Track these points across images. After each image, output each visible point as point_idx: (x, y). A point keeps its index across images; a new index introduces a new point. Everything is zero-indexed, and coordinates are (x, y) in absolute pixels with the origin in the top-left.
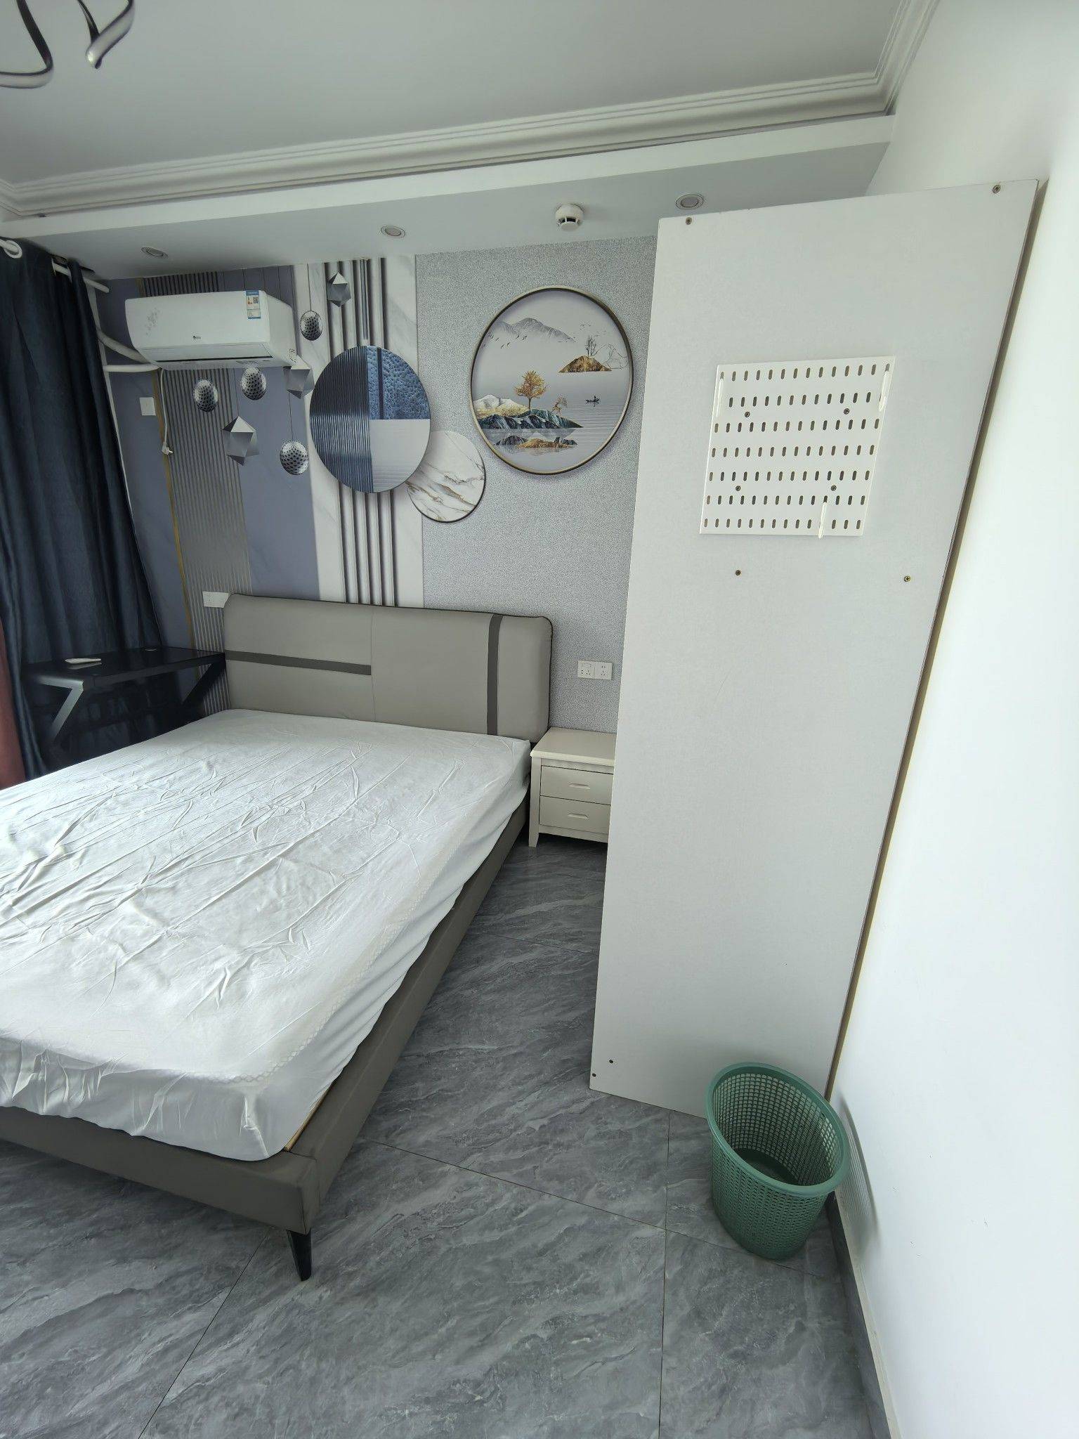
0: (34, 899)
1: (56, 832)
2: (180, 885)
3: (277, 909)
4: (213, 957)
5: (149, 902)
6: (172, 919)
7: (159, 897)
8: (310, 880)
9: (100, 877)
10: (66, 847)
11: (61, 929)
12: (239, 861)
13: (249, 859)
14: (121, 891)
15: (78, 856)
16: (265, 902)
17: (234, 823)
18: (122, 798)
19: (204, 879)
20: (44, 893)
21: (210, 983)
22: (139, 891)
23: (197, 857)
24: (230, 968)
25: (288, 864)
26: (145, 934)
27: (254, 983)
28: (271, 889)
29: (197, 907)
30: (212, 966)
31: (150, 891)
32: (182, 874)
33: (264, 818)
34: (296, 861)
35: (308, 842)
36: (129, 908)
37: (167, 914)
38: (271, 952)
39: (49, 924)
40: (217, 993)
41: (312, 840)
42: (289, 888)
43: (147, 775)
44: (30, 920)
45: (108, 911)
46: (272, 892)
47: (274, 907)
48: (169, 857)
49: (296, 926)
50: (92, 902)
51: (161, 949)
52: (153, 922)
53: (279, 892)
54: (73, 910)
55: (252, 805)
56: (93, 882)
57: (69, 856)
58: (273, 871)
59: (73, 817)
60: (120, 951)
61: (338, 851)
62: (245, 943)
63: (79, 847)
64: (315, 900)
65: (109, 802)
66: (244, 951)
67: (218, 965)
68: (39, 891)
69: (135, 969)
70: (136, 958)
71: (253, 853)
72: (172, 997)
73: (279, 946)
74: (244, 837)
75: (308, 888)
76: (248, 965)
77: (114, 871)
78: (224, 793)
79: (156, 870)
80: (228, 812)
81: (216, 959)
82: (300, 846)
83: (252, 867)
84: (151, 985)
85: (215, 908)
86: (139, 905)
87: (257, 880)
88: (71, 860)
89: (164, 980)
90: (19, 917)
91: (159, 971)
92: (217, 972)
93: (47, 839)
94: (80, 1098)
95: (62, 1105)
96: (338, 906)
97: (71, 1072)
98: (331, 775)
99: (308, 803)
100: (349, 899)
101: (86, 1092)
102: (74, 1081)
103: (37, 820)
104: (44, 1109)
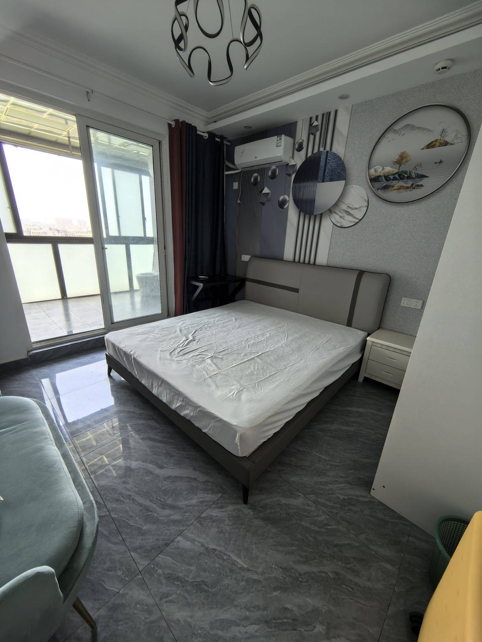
0: (185, 352)
1: (192, 332)
2: (224, 358)
3: (253, 375)
4: (232, 384)
5: (215, 360)
6: (221, 368)
7: (218, 360)
8: (265, 368)
9: (202, 349)
10: (194, 337)
11: (191, 362)
12: (243, 354)
13: (246, 355)
14: (207, 355)
15: (197, 341)
16: (250, 371)
17: (242, 341)
18: (209, 325)
19: (231, 358)
20: (188, 350)
21: (230, 392)
22: (212, 356)
23: (230, 350)
24: (237, 389)
25: (259, 360)
26: (213, 370)
27: (244, 396)
28: (252, 367)
29: (228, 366)
30: (231, 387)
31: (215, 357)
32: (225, 354)
33: (252, 342)
34: (261, 360)
35: (266, 354)
36: (209, 361)
37: (219, 366)
38: (250, 388)
39: (189, 360)
40: (232, 396)
41: (267, 354)
42: (258, 368)
44: (184, 357)
45: (203, 360)
46: (252, 369)
47: (252, 374)
48: (221, 348)
49: (259, 382)
50: (199, 356)
51: (217, 377)
52: (215, 367)
53: (254, 369)
54: (195, 357)
55: (248, 336)
56: (200, 350)
57: (194, 340)
58: (252, 361)
59: (196, 328)
60: (206, 374)
61: (276, 360)
62: (242, 383)
63: (197, 338)
64: (266, 375)
65: (206, 326)
66: (241, 385)
67: (233, 387)
68: (186, 349)
69: (210, 381)
70: (210, 377)
71: (248, 353)
72: (219, 393)
73: (253, 387)
74: (245, 347)
75: (265, 371)
76: (242, 390)
77: (206, 348)
78: (239, 330)
79: (218, 351)
80: (240, 337)
81: (233, 385)
82: (263, 355)
83: (246, 358)
84: (213, 387)
85: (234, 368)
86: (212, 361)
87: (248, 363)
88: (195, 342)
89: (217, 386)
90: (181, 355)
91: (216, 384)
92: (233, 389)
93: (189, 334)
94: (192, 414)
95: (187, 415)
96: (274, 380)
97: (191, 405)
98: (277, 331)
99: (267, 339)
100: (278, 378)
101: (194, 413)
102: (191, 408)
103: (187, 327)
104: (182, 414)
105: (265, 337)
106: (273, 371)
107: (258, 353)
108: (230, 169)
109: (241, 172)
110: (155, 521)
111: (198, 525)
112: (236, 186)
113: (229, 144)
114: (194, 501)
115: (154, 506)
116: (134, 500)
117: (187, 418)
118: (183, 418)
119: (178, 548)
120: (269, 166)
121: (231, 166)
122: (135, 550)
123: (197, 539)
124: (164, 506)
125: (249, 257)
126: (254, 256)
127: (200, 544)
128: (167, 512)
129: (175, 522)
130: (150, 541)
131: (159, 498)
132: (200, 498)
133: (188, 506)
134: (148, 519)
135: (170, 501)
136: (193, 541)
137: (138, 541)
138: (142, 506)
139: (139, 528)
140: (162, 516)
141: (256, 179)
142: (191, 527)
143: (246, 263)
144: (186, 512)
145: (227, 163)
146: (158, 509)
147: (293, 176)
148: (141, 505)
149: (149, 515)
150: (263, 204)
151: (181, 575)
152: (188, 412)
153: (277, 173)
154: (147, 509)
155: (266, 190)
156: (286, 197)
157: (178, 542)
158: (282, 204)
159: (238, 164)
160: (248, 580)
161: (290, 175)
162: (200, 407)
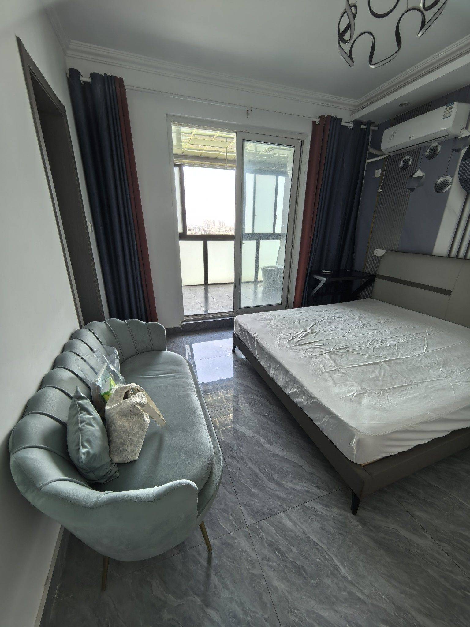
0: (302, 342)
1: (310, 325)
2: (344, 356)
3: (378, 380)
4: (351, 384)
5: (333, 357)
6: (340, 366)
7: (337, 357)
8: (394, 376)
9: (320, 343)
10: (312, 330)
11: (308, 354)
12: (366, 356)
13: (370, 357)
14: (325, 350)
15: (315, 334)
16: (373, 376)
17: (366, 342)
18: (329, 320)
19: (352, 358)
20: (305, 341)
21: (349, 392)
22: (330, 352)
23: (351, 349)
24: (357, 391)
25: (386, 366)
26: (331, 366)
27: (366, 401)
28: (377, 372)
29: (348, 366)
30: (350, 387)
31: (334, 353)
32: (345, 352)
33: (378, 345)
34: (389, 366)
35: (396, 361)
36: (327, 356)
37: (338, 363)
38: (373, 394)
39: (306, 350)
40: (351, 397)
41: (398, 361)
42: (384, 375)
43: (337, 315)
44: (301, 347)
45: (321, 354)
46: (377, 374)
47: (376, 379)
48: (341, 345)
49: (384, 390)
50: (317, 349)
51: (335, 373)
52: (333, 363)
53: (380, 374)
54: (312, 349)
55: (374, 338)
56: (318, 344)
57: (312, 333)
58: (378, 366)
59: (314, 322)
60: (323, 368)
61: (409, 370)
62: (363, 386)
63: (315, 332)
64: (395, 384)
65: (325, 320)
66: (363, 388)
67: (352, 388)
68: (304, 340)
69: (327, 375)
70: (327, 372)
71: (372, 356)
72: (336, 390)
73: (377, 394)
74: (369, 349)
75: (393, 379)
76: (364, 394)
77: (324, 342)
78: (363, 330)
79: (336, 348)
80: (364, 337)
81: (352, 386)
82: (392, 361)
83: (370, 360)
84: (330, 383)
85: (354, 369)
86: (330, 356)
87: (372, 366)
88: (313, 335)
89: (334, 383)
90: (299, 345)
91: (333, 380)
92: (352, 390)
93: (307, 326)
94: (305, 403)
95: (300, 402)
96: (405, 392)
97: (305, 395)
98: (413, 337)
99: (399, 345)
100: (411, 392)
101: (308, 402)
102: (306, 397)
103: (305, 319)
104: (295, 401)
105: (395, 342)
106: (404, 381)
107: (386, 358)
108: (373, 156)
109: (387, 157)
110: (263, 489)
111: (301, 511)
112: (378, 173)
113: (377, 128)
114: (299, 487)
115: (262, 475)
116: (246, 463)
117: (300, 406)
118: (296, 404)
119: (281, 523)
120: (429, 144)
121: (375, 152)
122: (245, 505)
123: (300, 524)
124: (271, 479)
125: (384, 251)
126: (391, 251)
127: (301, 530)
128: (273, 486)
129: (279, 498)
130: (257, 504)
131: (266, 470)
132: (305, 487)
133: (291, 488)
134: (256, 484)
135: (276, 477)
136: (295, 524)
137: (247, 500)
138: (252, 471)
139: (248, 488)
140: (269, 488)
141: (406, 162)
142: (295, 510)
143: (380, 258)
144: (290, 494)
145: (371, 150)
146: (265, 479)
147: (463, 152)
148: (251, 469)
149: (258, 482)
150: (412, 190)
151: (281, 548)
152: (302, 401)
153: (438, 151)
154: (257, 476)
155: (419, 173)
156: (449, 178)
157: (281, 518)
158: (440, 188)
159: (385, 149)
160: (350, 593)
161: (458, 151)
162: (315, 398)
